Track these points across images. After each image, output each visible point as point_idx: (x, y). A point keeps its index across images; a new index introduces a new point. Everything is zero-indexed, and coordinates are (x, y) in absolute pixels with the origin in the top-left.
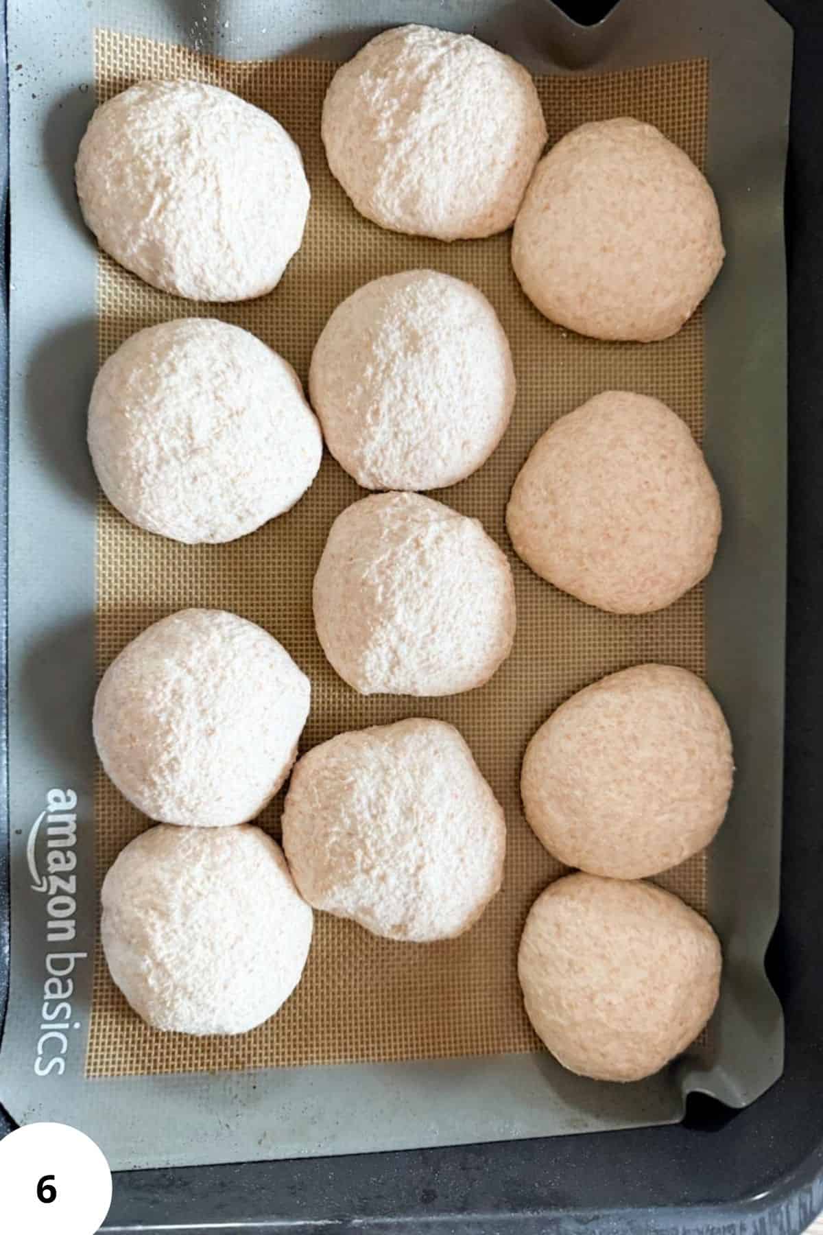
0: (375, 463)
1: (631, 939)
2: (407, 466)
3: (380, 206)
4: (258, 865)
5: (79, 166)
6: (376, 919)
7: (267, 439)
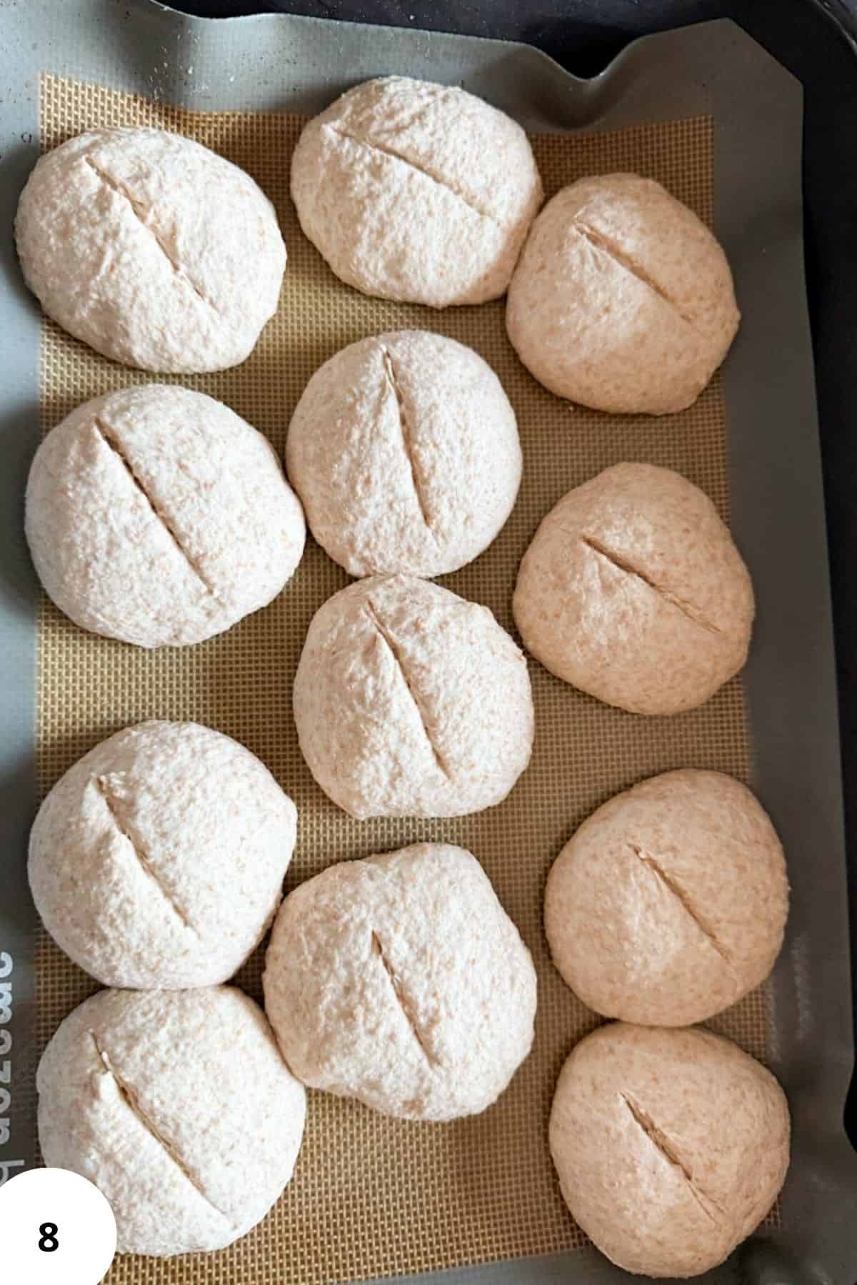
0: (367, 545)
1: (686, 1092)
2: (404, 545)
3: (362, 269)
4: (239, 1033)
5: (18, 221)
6: (384, 1094)
7: (240, 519)
